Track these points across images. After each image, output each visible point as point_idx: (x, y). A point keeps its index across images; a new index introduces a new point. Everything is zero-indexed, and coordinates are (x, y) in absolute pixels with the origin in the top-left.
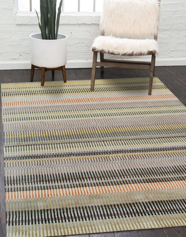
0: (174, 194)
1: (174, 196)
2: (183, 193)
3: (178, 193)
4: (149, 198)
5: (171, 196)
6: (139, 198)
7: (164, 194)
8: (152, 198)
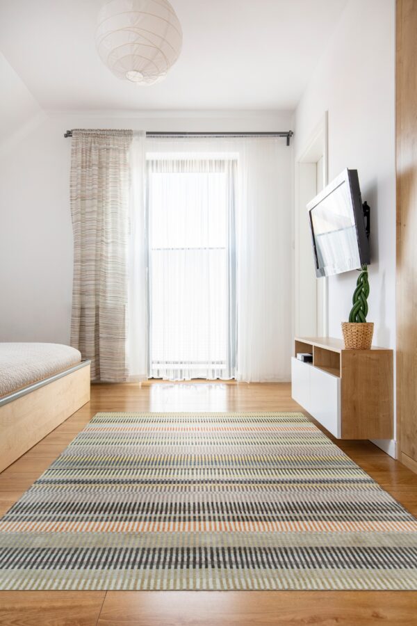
0: (272, 539)
1: (270, 541)
2: (288, 538)
3: (279, 538)
4: (225, 542)
5: (265, 541)
6: (208, 541)
7: (254, 538)
8: (231, 542)
